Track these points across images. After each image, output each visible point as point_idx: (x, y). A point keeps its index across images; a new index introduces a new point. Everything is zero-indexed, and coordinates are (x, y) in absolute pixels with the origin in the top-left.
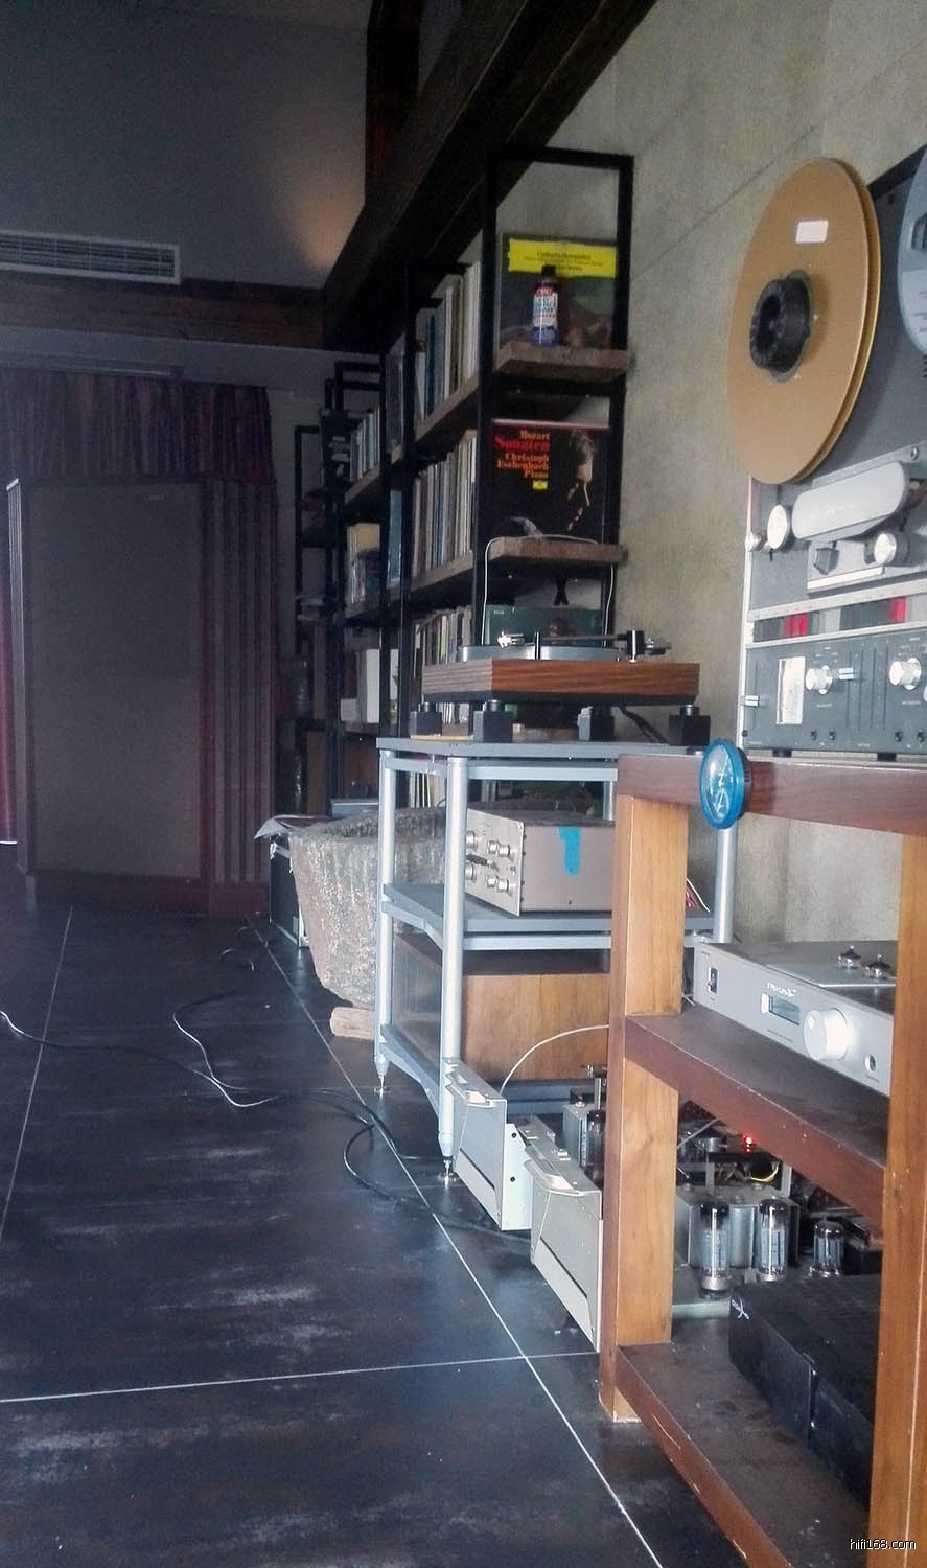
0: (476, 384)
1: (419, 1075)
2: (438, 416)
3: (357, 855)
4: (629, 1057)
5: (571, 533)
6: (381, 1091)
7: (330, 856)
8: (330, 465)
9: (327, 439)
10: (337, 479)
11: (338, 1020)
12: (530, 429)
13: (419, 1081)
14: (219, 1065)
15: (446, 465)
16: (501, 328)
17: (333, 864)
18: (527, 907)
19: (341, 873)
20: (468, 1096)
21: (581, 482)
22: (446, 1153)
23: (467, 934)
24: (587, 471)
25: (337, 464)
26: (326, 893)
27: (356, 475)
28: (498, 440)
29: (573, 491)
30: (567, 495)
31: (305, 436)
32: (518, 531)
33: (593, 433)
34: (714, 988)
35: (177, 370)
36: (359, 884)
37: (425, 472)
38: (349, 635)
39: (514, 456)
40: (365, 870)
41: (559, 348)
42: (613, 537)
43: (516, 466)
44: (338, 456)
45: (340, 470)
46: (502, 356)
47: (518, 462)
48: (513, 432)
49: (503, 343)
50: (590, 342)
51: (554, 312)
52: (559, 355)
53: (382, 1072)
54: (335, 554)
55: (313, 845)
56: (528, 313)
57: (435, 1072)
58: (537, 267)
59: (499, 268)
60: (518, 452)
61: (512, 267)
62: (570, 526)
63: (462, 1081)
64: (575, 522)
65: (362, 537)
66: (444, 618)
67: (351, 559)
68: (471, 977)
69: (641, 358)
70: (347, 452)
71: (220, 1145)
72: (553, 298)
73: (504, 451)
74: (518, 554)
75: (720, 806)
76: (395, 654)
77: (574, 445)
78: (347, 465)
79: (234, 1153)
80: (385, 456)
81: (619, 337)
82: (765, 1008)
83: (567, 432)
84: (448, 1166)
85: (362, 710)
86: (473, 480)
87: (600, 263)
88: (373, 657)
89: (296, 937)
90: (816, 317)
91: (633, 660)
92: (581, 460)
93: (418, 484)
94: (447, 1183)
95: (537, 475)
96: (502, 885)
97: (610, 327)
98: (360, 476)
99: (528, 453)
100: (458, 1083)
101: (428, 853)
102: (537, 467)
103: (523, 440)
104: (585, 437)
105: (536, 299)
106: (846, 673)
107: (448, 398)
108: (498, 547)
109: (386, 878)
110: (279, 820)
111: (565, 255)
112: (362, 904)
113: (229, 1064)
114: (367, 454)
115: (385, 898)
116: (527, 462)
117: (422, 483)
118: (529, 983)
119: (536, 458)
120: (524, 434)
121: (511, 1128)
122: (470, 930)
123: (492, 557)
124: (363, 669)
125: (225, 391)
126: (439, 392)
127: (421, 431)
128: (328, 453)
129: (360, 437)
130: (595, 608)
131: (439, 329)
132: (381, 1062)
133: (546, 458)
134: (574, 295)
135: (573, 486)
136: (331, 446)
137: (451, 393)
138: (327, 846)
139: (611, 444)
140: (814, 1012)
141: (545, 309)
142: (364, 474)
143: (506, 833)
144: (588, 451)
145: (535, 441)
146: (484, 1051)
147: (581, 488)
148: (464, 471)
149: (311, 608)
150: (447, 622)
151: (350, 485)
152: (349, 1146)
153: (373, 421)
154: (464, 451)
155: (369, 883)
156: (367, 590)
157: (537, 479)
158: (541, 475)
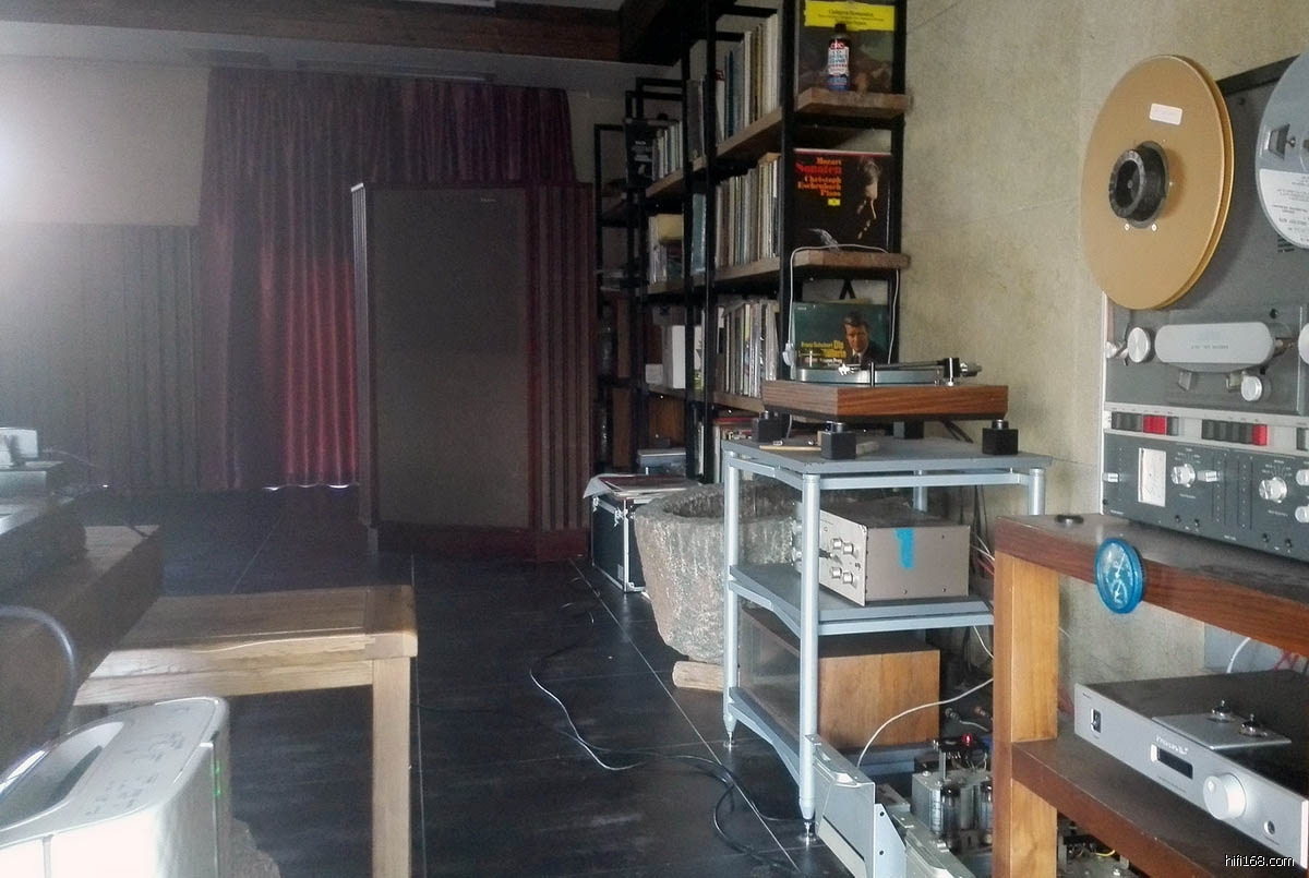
0: (779, 117)
1: (771, 738)
2: (739, 138)
3: (702, 534)
4: (1016, 778)
5: (862, 242)
6: (730, 746)
7: (674, 535)
8: (633, 165)
9: (630, 144)
10: (640, 177)
11: (680, 674)
12: (824, 156)
13: (771, 742)
14: (582, 723)
15: (747, 178)
16: (800, 73)
17: (677, 542)
18: (871, 597)
19: (684, 550)
20: (836, 777)
21: (869, 199)
22: (807, 815)
23: (821, 623)
24: (873, 190)
25: (639, 163)
26: (670, 567)
27: (657, 174)
28: (798, 165)
29: (861, 207)
30: (856, 209)
31: (602, 133)
32: (816, 242)
33: (877, 159)
34: (1097, 728)
35: (490, 77)
36: (701, 559)
37: (725, 182)
38: (656, 311)
39: (812, 179)
40: (706, 547)
41: (851, 93)
42: (896, 246)
43: (813, 186)
44: (640, 158)
45: (642, 169)
46: (804, 100)
47: (815, 183)
48: (811, 159)
49: (803, 88)
50: (875, 87)
51: (846, 63)
52: (852, 99)
53: (730, 729)
54: (636, 233)
55: (659, 525)
56: (823, 60)
57: (795, 745)
58: (831, 23)
59: (797, 25)
60: (815, 175)
61: (809, 22)
62: (860, 236)
63: (826, 758)
64: (864, 232)
65: (664, 226)
66: (748, 307)
67: (653, 245)
68: (824, 659)
69: (918, 100)
70: (649, 154)
71: (600, 811)
72: (845, 51)
73: (804, 174)
74: (821, 263)
75: (1117, 594)
76: (699, 332)
77: (862, 170)
78: (648, 166)
79: (615, 820)
80: (688, 165)
81: (898, 84)
82: (1154, 756)
83: (855, 158)
84: (808, 827)
85: (668, 374)
86: (775, 195)
87: (881, 19)
88: (678, 333)
89: (622, 583)
90: (1171, 184)
91: (951, 384)
92: (868, 181)
93: (719, 191)
94: (807, 844)
95: (831, 194)
96: (848, 578)
97: (890, 73)
98: (662, 176)
99: (824, 176)
100: (821, 759)
101: (762, 531)
102: (831, 187)
103: (818, 165)
104: (871, 163)
105: (831, 52)
106: (1211, 476)
107: (747, 127)
108: (802, 257)
109: (731, 558)
110: (603, 479)
111: (852, 13)
112: (704, 576)
113: (590, 721)
114: (670, 157)
115: (731, 578)
116: (822, 183)
117: (723, 190)
118: (872, 661)
119: (830, 180)
120: (820, 161)
121: (879, 808)
122: (822, 620)
123: (797, 264)
124: (669, 344)
125: (530, 93)
126: (739, 119)
127: (723, 147)
128: (631, 155)
129: (661, 143)
130: (881, 303)
131: (738, 63)
132: (730, 720)
133: (839, 180)
134: (860, 45)
135: (861, 202)
136: (633, 149)
137: (751, 122)
138: (672, 526)
139: (892, 168)
140: (1213, 778)
141: (838, 60)
142: (666, 176)
143: (852, 533)
144: (874, 174)
145: (829, 166)
146: (835, 723)
147: (869, 203)
148: (765, 186)
149: (612, 281)
150: (750, 311)
151: (649, 183)
152: (717, 808)
153: (676, 132)
154: (765, 170)
155: (710, 559)
156: (668, 271)
157: (831, 197)
158: (836, 194)
